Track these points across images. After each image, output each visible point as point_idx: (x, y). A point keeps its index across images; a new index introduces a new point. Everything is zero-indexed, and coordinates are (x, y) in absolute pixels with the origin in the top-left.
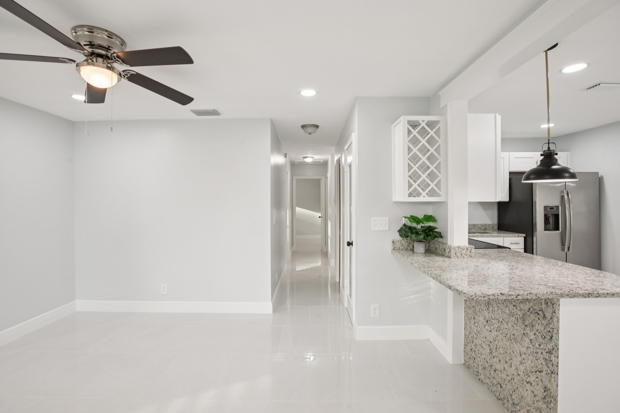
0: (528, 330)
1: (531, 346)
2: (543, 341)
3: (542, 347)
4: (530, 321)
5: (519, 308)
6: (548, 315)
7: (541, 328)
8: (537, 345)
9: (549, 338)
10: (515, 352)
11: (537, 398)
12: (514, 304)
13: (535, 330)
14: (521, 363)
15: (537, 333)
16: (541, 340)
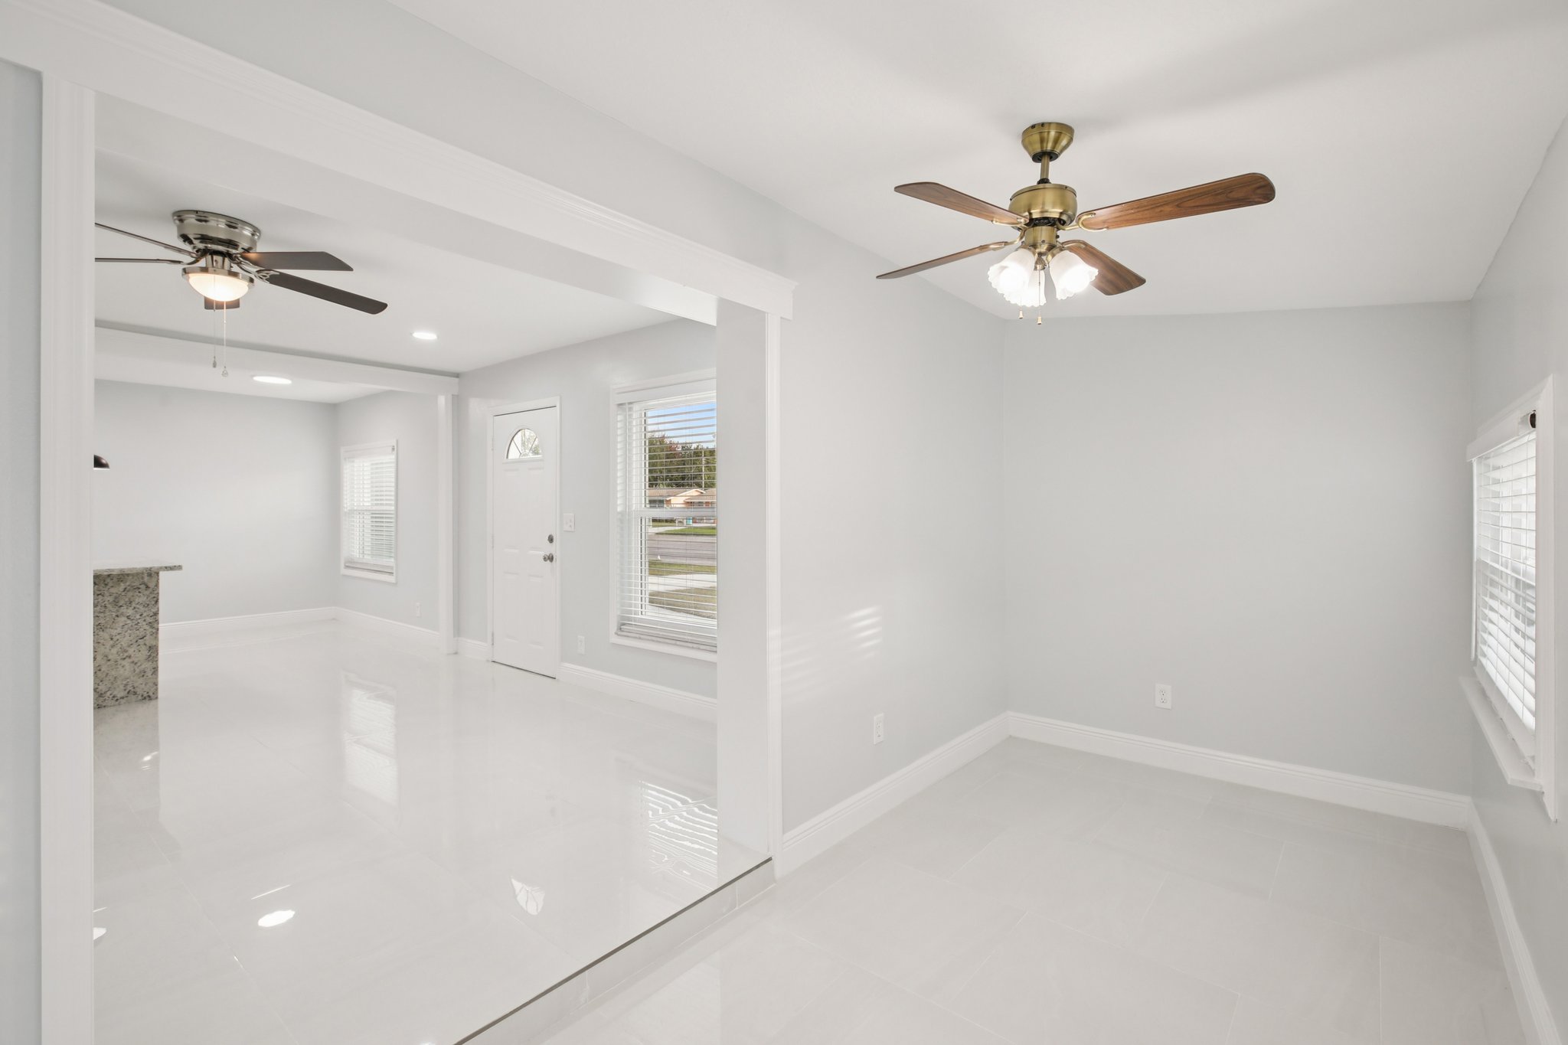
0: (123, 610)
1: (129, 622)
2: (147, 609)
3: (145, 614)
4: (127, 599)
5: (107, 594)
6: (152, 585)
7: (143, 599)
8: (138, 617)
9: (153, 603)
10: (102, 641)
11: (139, 664)
12: (99, 593)
13: (134, 605)
14: (113, 646)
15: (138, 606)
16: (142, 609)
